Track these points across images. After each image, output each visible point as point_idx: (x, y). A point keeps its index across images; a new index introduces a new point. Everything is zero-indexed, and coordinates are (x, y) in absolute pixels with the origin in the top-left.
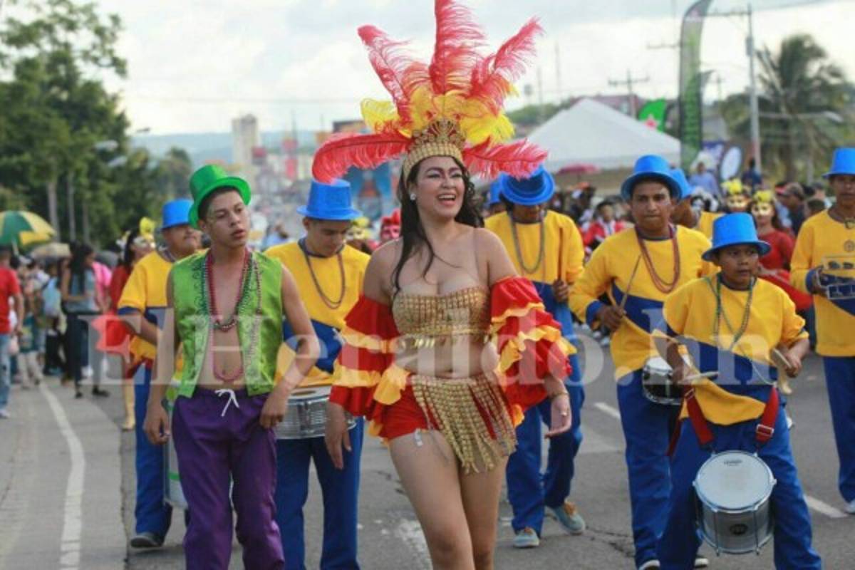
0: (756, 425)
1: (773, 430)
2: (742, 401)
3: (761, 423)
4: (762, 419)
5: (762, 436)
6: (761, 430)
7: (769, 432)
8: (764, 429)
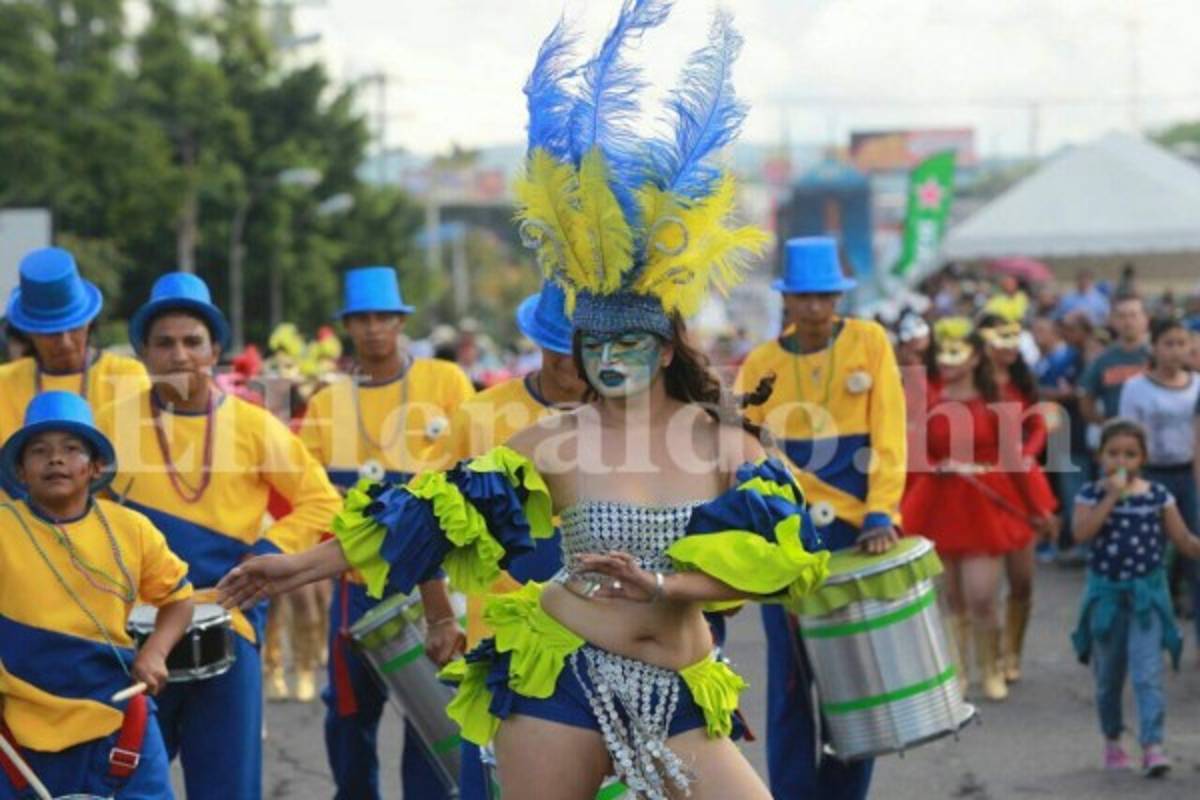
0: (108, 751)
1: (138, 756)
2: (82, 708)
3: (116, 745)
4: (118, 738)
5: (120, 767)
6: (117, 757)
7: (130, 760)
8: (124, 755)
